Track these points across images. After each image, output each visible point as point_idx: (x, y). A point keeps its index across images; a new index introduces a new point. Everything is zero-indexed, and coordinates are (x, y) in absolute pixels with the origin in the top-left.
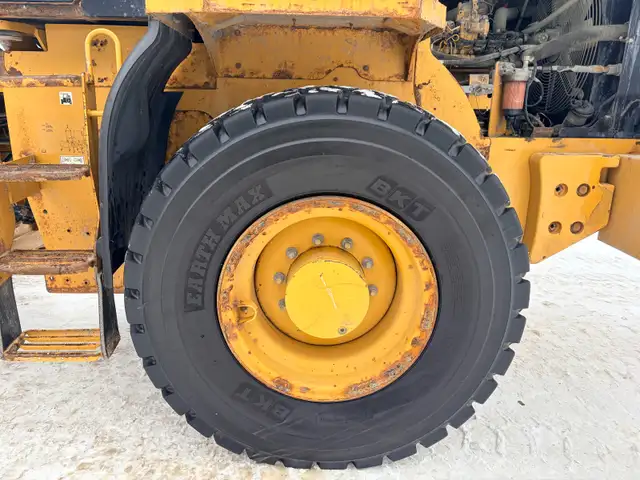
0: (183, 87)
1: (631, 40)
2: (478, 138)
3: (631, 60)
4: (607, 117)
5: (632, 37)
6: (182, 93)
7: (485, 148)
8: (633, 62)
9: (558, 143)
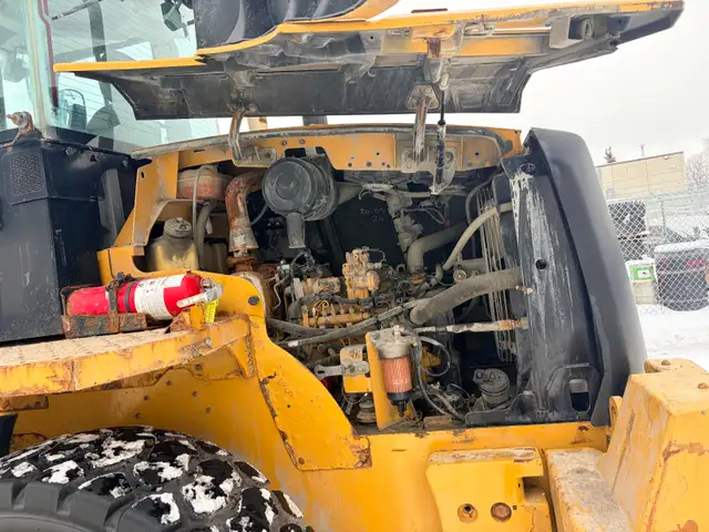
0: (15, 410)
1: (530, 291)
2: (351, 439)
3: (538, 315)
4: (527, 393)
5: (530, 286)
6: (16, 416)
7: (363, 451)
8: (543, 318)
9: (462, 437)
